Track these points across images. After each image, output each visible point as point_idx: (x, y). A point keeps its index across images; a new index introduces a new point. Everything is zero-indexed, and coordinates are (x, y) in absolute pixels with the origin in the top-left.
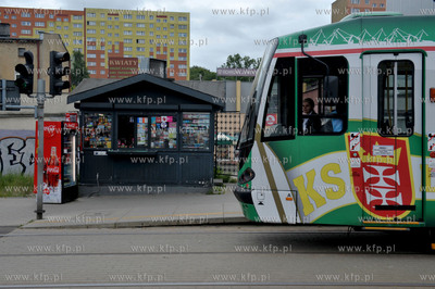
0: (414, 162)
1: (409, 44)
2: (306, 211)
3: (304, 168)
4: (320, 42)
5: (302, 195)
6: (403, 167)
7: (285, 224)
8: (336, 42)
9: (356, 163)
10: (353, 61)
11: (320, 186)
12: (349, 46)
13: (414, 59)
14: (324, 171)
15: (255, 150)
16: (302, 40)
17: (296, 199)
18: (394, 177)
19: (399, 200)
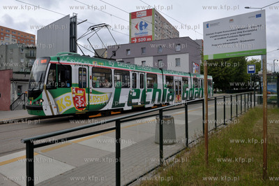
0: (87, 95)
1: (85, 64)
2: (60, 111)
3: (59, 98)
4: (63, 60)
5: (59, 106)
6: (84, 96)
8: (68, 61)
9: (74, 96)
10: (73, 67)
11: (64, 103)
12: (72, 62)
13: (87, 68)
14: (65, 98)
15: (44, 93)
16: (58, 59)
17: (57, 107)
18: (82, 99)
19: (83, 105)
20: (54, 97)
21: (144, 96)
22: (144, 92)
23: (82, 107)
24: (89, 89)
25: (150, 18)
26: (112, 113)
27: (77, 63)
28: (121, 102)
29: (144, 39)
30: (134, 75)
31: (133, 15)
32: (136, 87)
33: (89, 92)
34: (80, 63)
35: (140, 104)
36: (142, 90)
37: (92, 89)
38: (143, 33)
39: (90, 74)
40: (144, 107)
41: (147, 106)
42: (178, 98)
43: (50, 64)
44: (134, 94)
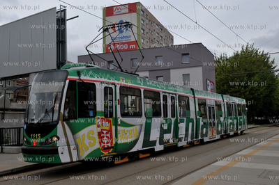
0: (113, 128)
1: (112, 81)
2: (81, 155)
3: (81, 133)
4: (85, 75)
5: (80, 146)
6: (110, 131)
7: (72, 162)
8: (92, 76)
9: (99, 130)
10: (97, 85)
11: (87, 142)
12: (96, 79)
13: (113, 87)
14: (88, 134)
15: (60, 126)
16: (79, 73)
17: (77, 149)
18: (108, 135)
19: (109, 145)
20: (74, 133)
21: (177, 130)
22: (176, 123)
23: (109, 148)
24: (116, 119)
25: (134, 15)
26: (141, 156)
27: (102, 79)
28: (152, 139)
29: (125, 47)
30: (165, 98)
31: (108, 11)
32: (167, 116)
33: (116, 125)
34: (106, 80)
35: (171, 141)
36: (173, 120)
37: (120, 119)
38: (123, 37)
39: (118, 97)
40: (176, 145)
41: (180, 144)
42: (213, 132)
43: (67, 82)
44: (165, 127)
